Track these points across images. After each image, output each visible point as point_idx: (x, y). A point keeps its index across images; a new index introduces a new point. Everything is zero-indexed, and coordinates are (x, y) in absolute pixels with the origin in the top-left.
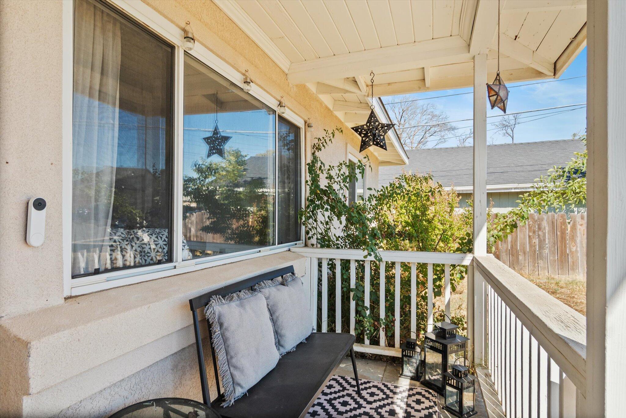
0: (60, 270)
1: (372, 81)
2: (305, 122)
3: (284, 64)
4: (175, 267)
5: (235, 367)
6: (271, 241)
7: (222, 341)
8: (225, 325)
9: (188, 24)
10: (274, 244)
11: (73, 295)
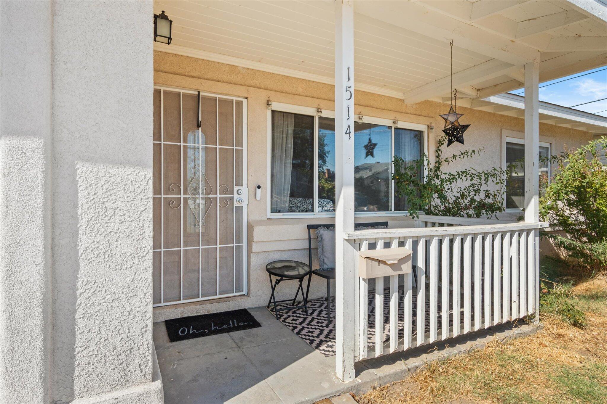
0: (266, 208)
1: (455, 95)
2: (428, 126)
3: (398, 95)
4: (314, 214)
5: (325, 256)
6: (390, 209)
7: (321, 245)
8: (323, 238)
9: (319, 105)
10: (391, 210)
11: (271, 218)
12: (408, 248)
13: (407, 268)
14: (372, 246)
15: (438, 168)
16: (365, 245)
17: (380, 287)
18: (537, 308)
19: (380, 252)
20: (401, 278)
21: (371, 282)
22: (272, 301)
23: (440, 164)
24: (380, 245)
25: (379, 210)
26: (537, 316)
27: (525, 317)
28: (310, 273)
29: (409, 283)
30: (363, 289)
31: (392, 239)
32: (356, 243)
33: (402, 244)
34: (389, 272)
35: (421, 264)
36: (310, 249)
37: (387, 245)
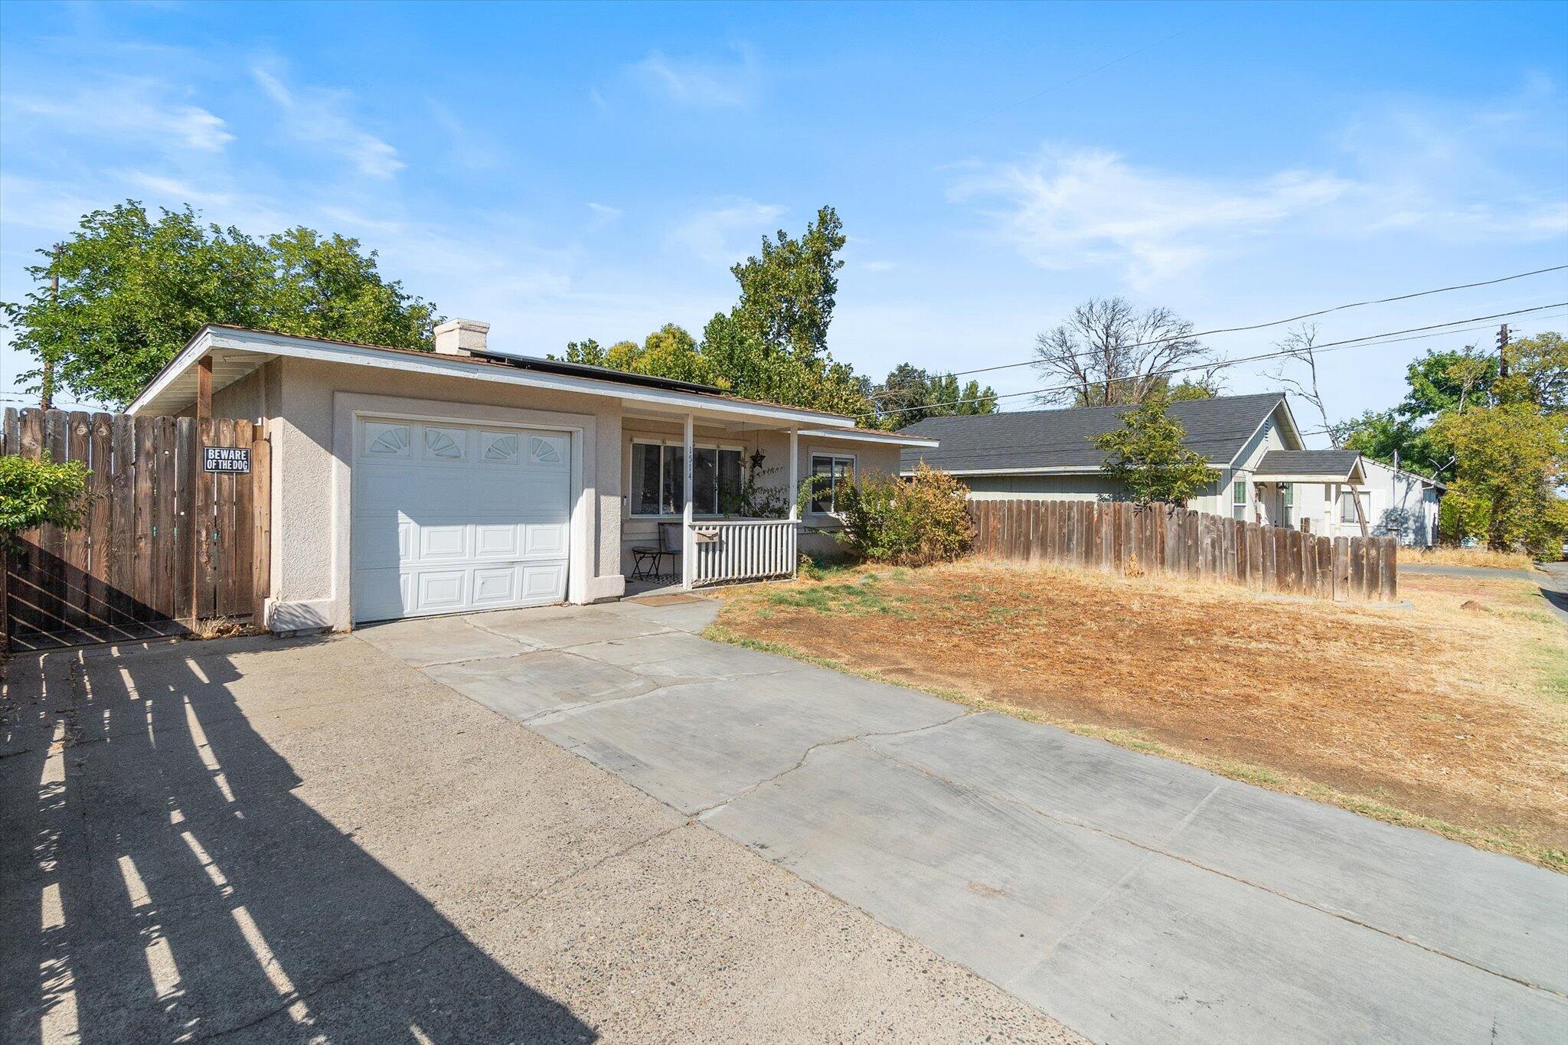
12: (717, 530)
13: (716, 539)
14: (700, 529)
15: (751, 481)
16: (697, 528)
17: (704, 547)
18: (795, 568)
19: (704, 531)
20: (714, 543)
21: (700, 544)
22: (636, 572)
23: (753, 477)
24: (704, 528)
25: (707, 513)
26: (795, 574)
27: (785, 574)
28: (661, 553)
29: (718, 547)
30: (696, 548)
31: (709, 526)
32: (693, 527)
33: (714, 529)
34: (708, 540)
35: (724, 538)
36: (660, 540)
37: (707, 529)
